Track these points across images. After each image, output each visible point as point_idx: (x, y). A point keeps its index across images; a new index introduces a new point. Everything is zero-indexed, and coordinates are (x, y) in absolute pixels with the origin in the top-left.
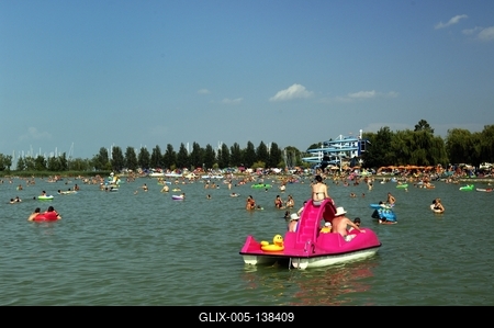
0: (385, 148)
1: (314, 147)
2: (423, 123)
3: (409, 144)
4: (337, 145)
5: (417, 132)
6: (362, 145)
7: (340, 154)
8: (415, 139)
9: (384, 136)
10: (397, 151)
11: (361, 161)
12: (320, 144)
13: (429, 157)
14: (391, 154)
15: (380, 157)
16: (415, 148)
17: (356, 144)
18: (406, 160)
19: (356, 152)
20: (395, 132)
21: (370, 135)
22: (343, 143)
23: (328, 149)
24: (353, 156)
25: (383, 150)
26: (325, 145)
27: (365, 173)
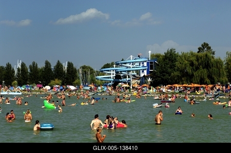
0: (171, 67)
1: (107, 66)
2: (205, 45)
3: (192, 64)
4: (128, 65)
5: (200, 54)
6: (151, 65)
7: (131, 73)
8: (198, 60)
9: (170, 57)
10: (182, 71)
11: (149, 80)
12: (112, 64)
13: (210, 77)
14: (177, 73)
15: (167, 76)
16: (197, 68)
17: (145, 64)
18: (190, 78)
19: (145, 71)
20: (180, 54)
21: (158, 56)
22: (133, 63)
23: (119, 69)
24: (142, 75)
25: (169, 70)
26: (117, 64)
27: (153, 90)
